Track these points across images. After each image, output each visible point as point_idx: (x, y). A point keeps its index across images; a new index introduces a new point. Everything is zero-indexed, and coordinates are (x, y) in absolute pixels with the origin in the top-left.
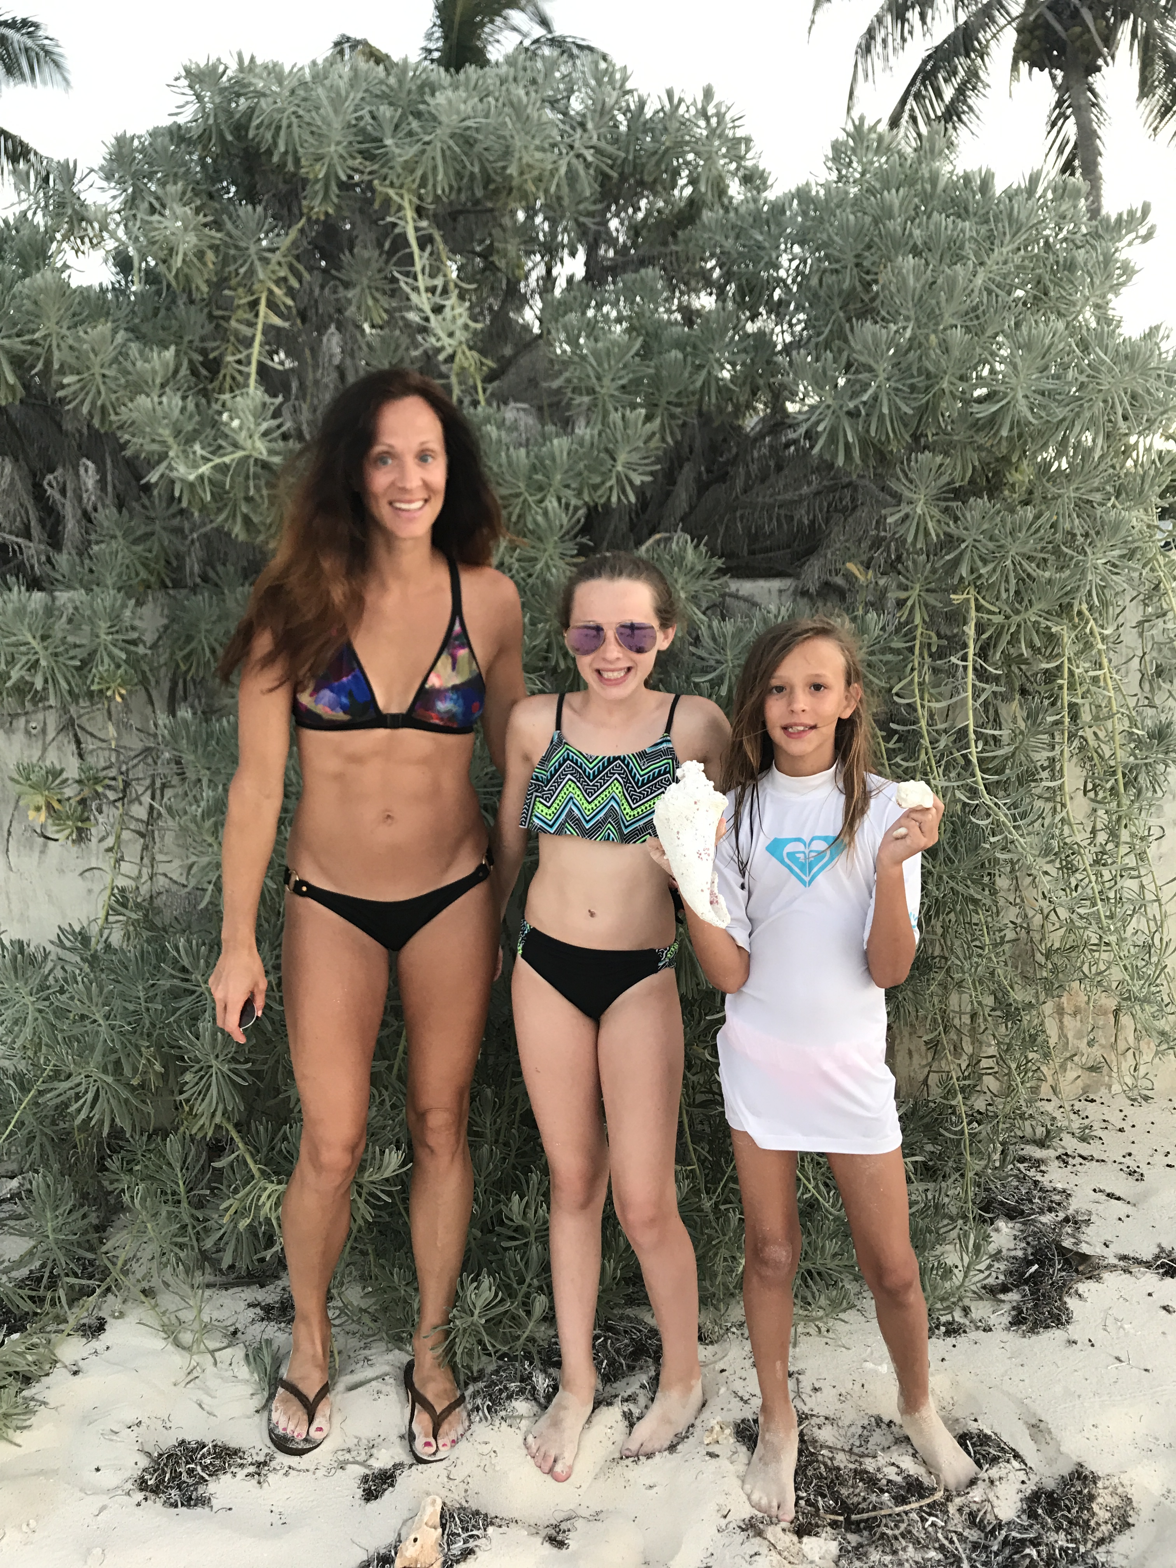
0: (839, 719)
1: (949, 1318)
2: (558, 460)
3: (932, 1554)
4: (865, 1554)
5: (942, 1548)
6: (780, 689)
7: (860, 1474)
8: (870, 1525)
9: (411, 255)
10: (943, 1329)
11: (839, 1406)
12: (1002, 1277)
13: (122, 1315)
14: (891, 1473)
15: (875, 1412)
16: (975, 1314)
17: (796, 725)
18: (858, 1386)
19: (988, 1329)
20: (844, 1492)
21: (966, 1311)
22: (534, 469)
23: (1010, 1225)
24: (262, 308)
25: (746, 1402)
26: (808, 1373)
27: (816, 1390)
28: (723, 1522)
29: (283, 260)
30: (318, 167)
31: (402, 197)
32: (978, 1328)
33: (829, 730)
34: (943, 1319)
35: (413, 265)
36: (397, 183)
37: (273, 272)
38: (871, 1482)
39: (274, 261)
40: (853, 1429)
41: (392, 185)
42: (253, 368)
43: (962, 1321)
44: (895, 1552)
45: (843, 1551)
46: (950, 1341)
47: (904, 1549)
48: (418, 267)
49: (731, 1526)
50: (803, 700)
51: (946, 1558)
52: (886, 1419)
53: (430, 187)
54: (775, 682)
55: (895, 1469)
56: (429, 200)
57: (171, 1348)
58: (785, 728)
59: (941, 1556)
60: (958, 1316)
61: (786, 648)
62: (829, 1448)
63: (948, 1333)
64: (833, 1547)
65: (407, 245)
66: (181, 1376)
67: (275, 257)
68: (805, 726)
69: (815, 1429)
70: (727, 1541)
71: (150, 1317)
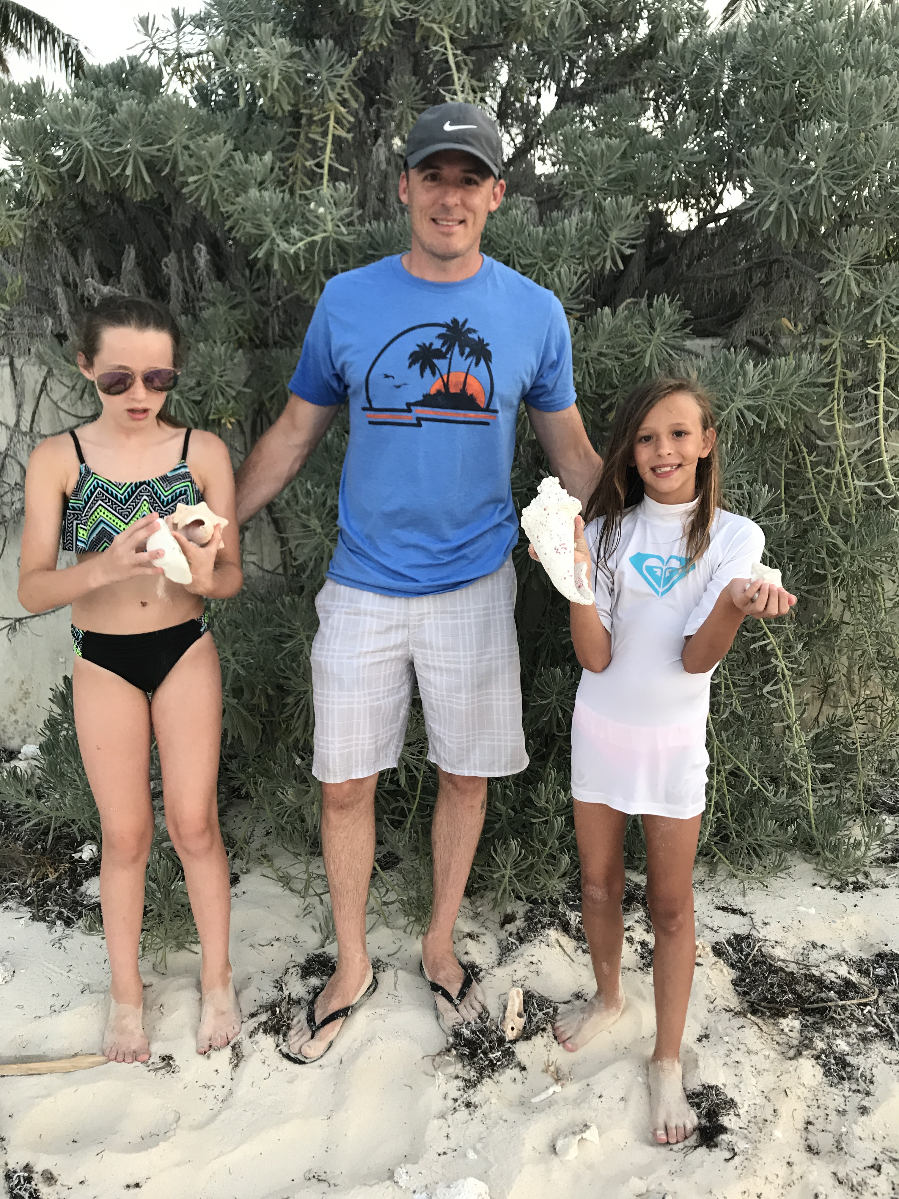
0: (700, 459)
1: (854, 879)
2: (568, 237)
3: (870, 1029)
4: (821, 1028)
5: (877, 1026)
6: (647, 438)
7: (810, 978)
8: (822, 1011)
9: (451, 76)
10: (851, 886)
11: (783, 934)
12: (890, 853)
13: (248, 871)
14: (832, 977)
15: (811, 939)
16: (874, 877)
17: (665, 466)
18: (796, 922)
19: (885, 887)
20: (799, 988)
21: (866, 875)
22: (548, 244)
23: (892, 818)
24: (332, 123)
25: (716, 931)
26: (758, 913)
27: (766, 924)
28: (711, 1006)
29: (345, 84)
30: (377, 7)
31: (442, 29)
32: (877, 886)
33: (691, 469)
34: (850, 880)
35: (453, 84)
36: (439, 19)
37: (339, 94)
38: (820, 982)
39: (339, 86)
40: (796, 950)
41: (433, 21)
42: (326, 171)
43: (864, 881)
44: (843, 1028)
45: (804, 1026)
46: (858, 894)
47: (850, 1025)
48: (457, 87)
49: (717, 1009)
50: (667, 446)
51: (881, 1031)
52: (820, 944)
53: (464, 22)
54: (642, 433)
55: (833, 975)
56: (463, 33)
57: (287, 892)
58: (653, 469)
59: (877, 1031)
60: (861, 878)
61: (651, 405)
62: (784, 961)
63: (856, 889)
64: (797, 1024)
65: (450, 69)
66: (300, 912)
67: (341, 82)
68: (671, 466)
69: (770, 949)
70: (716, 1018)
71: (268, 871)
